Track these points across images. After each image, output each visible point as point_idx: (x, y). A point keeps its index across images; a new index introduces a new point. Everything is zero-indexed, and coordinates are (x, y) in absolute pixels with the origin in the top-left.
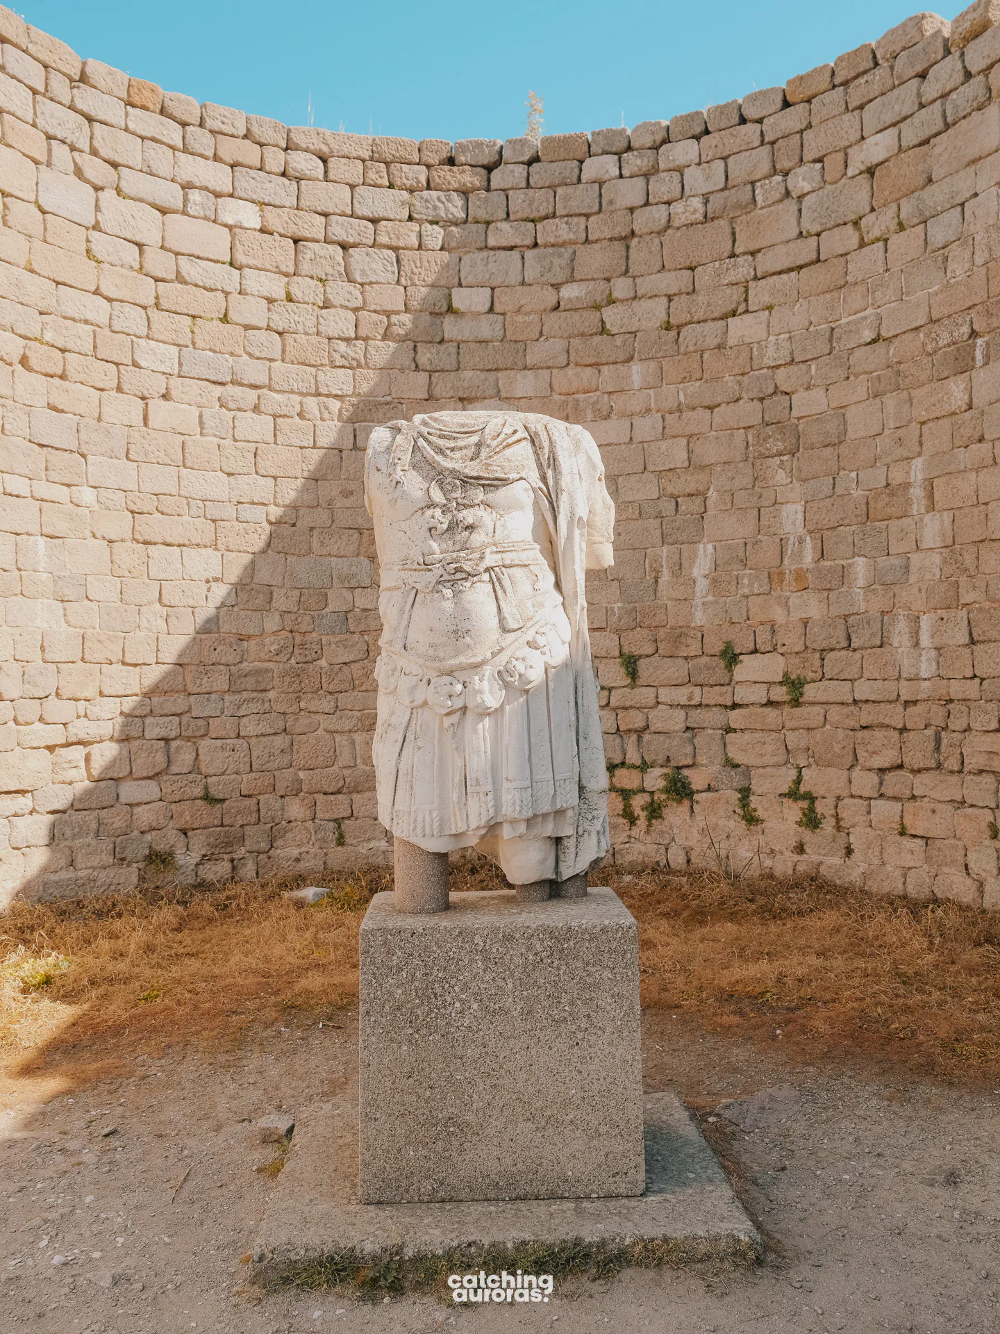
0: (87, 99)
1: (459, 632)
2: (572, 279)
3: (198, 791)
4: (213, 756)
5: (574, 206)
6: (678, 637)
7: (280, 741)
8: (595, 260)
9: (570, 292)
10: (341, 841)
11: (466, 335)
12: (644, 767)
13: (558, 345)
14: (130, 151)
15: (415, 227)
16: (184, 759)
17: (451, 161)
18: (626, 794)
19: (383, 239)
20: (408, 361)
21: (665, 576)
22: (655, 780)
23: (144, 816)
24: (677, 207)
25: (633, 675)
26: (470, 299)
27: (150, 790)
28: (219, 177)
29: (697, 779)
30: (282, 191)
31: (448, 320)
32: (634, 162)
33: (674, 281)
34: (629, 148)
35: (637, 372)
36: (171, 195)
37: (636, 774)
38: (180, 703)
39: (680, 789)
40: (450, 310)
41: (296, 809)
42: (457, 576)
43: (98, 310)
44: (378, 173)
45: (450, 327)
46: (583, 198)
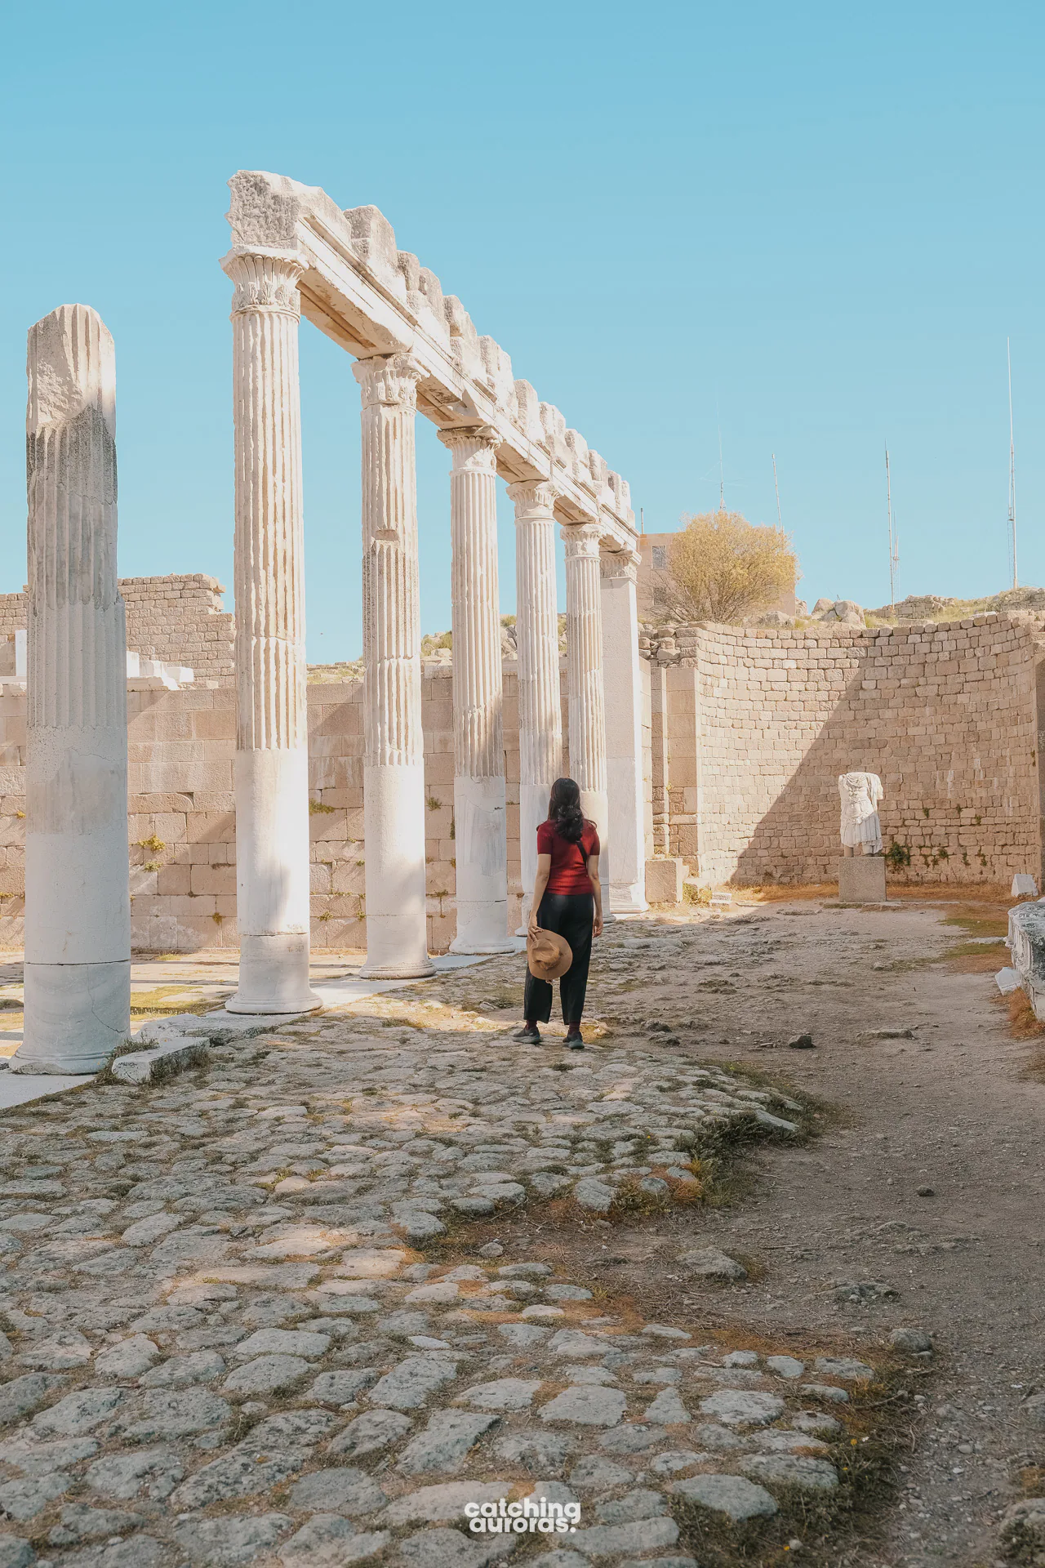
0: (747, 642)
1: (854, 811)
2: (905, 677)
3: (779, 854)
4: (784, 843)
5: (905, 652)
6: (942, 802)
7: (805, 838)
8: (913, 671)
9: (904, 681)
10: (825, 872)
11: (868, 697)
12: (932, 847)
13: (900, 700)
14: (757, 653)
15: (849, 660)
16: (775, 843)
17: (861, 636)
18: (925, 857)
19: (838, 666)
20: (846, 707)
21: (938, 781)
22: (935, 851)
23: (764, 861)
24: (941, 654)
25: (927, 815)
26: (869, 685)
27: (765, 853)
28: (783, 654)
29: (949, 851)
30: (803, 654)
31: (861, 692)
32: (926, 638)
33: (939, 680)
34: (924, 632)
35: (928, 710)
36: (768, 663)
37: (929, 849)
38: (774, 825)
39: (944, 855)
40: (862, 688)
41: (810, 861)
42: (854, 803)
43: (750, 705)
44: (836, 643)
45: (861, 694)
46: (908, 649)
